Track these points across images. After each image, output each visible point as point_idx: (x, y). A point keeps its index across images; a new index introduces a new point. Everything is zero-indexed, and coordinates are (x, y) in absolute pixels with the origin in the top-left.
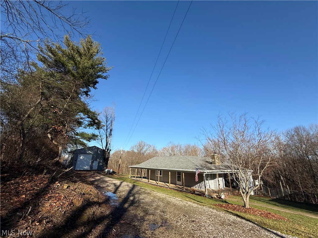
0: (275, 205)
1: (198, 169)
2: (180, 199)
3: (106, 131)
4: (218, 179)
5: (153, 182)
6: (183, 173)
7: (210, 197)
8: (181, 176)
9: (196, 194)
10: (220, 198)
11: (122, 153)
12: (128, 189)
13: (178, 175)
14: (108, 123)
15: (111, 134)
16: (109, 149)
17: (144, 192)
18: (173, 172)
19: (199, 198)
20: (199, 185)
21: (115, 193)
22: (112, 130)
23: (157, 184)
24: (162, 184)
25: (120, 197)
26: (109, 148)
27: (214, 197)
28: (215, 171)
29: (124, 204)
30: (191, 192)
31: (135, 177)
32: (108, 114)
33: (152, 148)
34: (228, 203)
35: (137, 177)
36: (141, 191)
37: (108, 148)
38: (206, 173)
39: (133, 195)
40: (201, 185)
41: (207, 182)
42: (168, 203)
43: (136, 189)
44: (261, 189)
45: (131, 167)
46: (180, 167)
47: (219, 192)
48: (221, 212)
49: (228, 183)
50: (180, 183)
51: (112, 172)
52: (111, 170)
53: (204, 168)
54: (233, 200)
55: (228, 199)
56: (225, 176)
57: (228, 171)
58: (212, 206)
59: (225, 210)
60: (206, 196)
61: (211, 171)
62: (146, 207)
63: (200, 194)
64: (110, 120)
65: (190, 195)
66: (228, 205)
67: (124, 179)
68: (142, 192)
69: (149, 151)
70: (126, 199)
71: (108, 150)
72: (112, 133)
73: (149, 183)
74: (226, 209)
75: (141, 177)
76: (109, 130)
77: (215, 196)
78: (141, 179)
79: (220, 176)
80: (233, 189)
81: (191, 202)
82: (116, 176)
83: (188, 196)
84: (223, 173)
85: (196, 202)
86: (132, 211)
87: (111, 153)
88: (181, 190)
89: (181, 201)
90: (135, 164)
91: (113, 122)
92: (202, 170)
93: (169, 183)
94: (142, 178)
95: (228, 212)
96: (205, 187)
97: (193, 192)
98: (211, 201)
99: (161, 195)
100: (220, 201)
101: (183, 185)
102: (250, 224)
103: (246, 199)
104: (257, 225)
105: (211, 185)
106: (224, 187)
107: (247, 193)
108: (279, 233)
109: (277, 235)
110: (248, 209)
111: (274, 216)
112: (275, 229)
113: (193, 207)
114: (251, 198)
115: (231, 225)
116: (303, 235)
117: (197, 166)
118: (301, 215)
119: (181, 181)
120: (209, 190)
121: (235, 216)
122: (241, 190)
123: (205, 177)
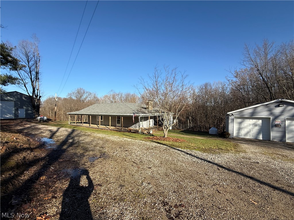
0: (182, 134)
1: (135, 113)
2: (118, 137)
3: (29, 74)
4: (149, 120)
5: (95, 126)
6: (122, 117)
7: (142, 133)
8: (120, 119)
9: (132, 132)
10: (149, 133)
11: (57, 100)
12: (66, 133)
14: (30, 64)
15: (38, 78)
16: (38, 95)
17: (84, 134)
18: (113, 117)
19: (134, 135)
20: (135, 126)
21: (51, 138)
22: (38, 73)
23: (98, 128)
24: (103, 127)
25: (57, 141)
28: (148, 114)
29: (63, 146)
30: (128, 131)
31: (75, 123)
32: (27, 50)
33: (93, 96)
35: (77, 123)
37: (36, 94)
38: (141, 116)
39: (73, 138)
40: (136, 125)
41: (141, 122)
42: (107, 141)
43: (76, 133)
44: (177, 125)
45: (69, 114)
46: (120, 112)
47: (149, 129)
48: (148, 142)
49: (157, 122)
51: (46, 120)
52: (45, 118)
53: (140, 113)
54: (158, 133)
55: (154, 134)
56: (154, 118)
57: (157, 114)
58: (142, 139)
59: (151, 141)
60: (139, 133)
61: (144, 114)
62: (86, 146)
63: (135, 132)
64: (33, 59)
65: (127, 133)
66: (154, 137)
67: (63, 125)
68: (82, 135)
69: (89, 99)
70: (64, 142)
71: (36, 96)
72: (40, 77)
73: (91, 127)
75: (81, 123)
76: (34, 73)
77: (146, 132)
79: (151, 118)
80: (159, 126)
81: (127, 138)
82: (52, 123)
83: (125, 134)
84: (154, 115)
85: (131, 137)
86: (72, 151)
87: (42, 100)
88: (120, 130)
90: (75, 111)
91: (38, 63)
92: (138, 114)
93: (109, 126)
94: (83, 123)
95: (153, 141)
96: (139, 127)
97: (130, 131)
98: (143, 136)
99: (101, 135)
100: (149, 135)
101: (121, 127)
102: (165, 146)
103: (166, 132)
104: (169, 147)
105: (145, 125)
106: (153, 125)
107: (167, 128)
108: (180, 149)
109: (178, 150)
110: (166, 138)
111: (180, 140)
112: (178, 147)
113: (127, 141)
114: (169, 131)
115: (153, 149)
116: (192, 148)
117: (134, 111)
118: (194, 138)
119: (120, 124)
120: (142, 128)
121: (156, 143)
122: (163, 126)
123: (140, 120)
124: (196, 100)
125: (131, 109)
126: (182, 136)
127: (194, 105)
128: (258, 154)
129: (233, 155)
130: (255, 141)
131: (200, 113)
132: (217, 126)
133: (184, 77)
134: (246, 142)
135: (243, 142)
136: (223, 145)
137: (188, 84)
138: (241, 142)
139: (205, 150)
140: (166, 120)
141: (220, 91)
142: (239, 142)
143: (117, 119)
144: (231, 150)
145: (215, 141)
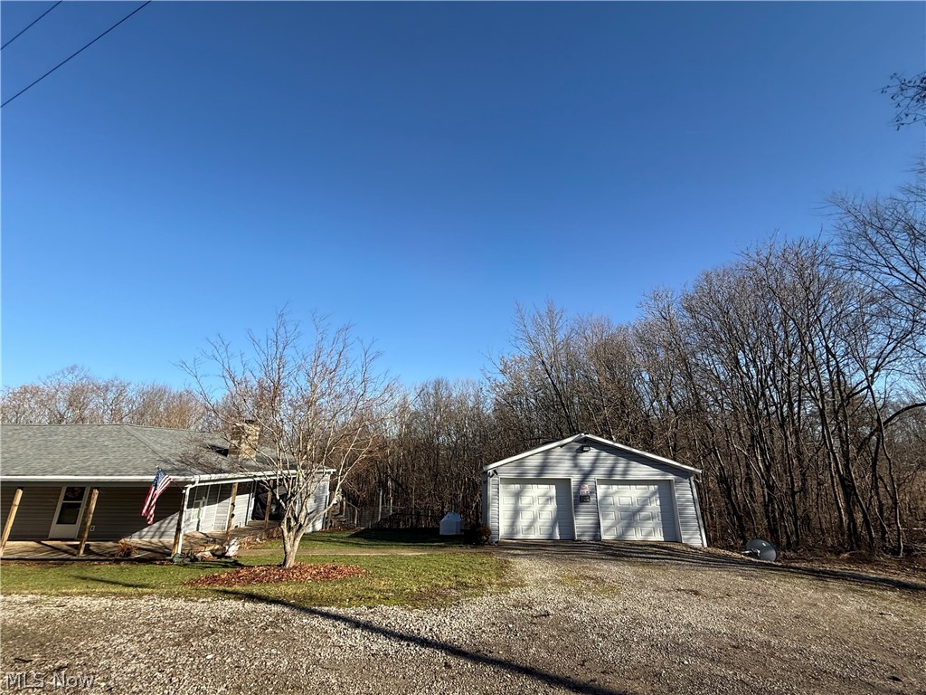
0: (356, 544)
1: (169, 471)
2: (30, 598)
4: (234, 499)
6: (96, 492)
7: (187, 561)
8: (84, 503)
9: (136, 559)
10: (223, 555)
13: (66, 499)
18: (41, 490)
19: (140, 572)
20: (159, 528)
27: (202, 557)
28: (230, 476)
30: (113, 555)
34: (241, 566)
38: (197, 484)
40: (164, 525)
41: (194, 511)
44: (341, 512)
47: (223, 539)
48: (201, 600)
49: (264, 506)
50: (71, 530)
53: (193, 470)
54: (262, 553)
55: (248, 555)
57: (265, 475)
58: (177, 589)
60: (171, 560)
61: (213, 476)
63: (153, 555)
65: (106, 570)
66: (238, 572)
77: (208, 554)
79: (243, 489)
80: (270, 522)
83: (89, 575)
84: (251, 480)
85: (117, 589)
88: (65, 556)
89: (33, 603)
92: (184, 475)
95: (226, 592)
96: (179, 530)
97: (126, 556)
98: (188, 574)
100: (217, 565)
101: (80, 538)
102: (275, 608)
103: (293, 545)
104: (292, 606)
105: (205, 520)
106: (250, 519)
107: (301, 526)
108: (333, 609)
109: (327, 615)
110: (290, 569)
111: (341, 572)
112: (330, 602)
114: (310, 538)
115: (213, 631)
116: (377, 596)
117: (166, 461)
118: (393, 556)
119: (75, 523)
120: (193, 537)
121: (241, 599)
122: (285, 521)
123: (187, 499)
124: (408, 426)
125: (154, 452)
126: (353, 552)
127: (401, 441)
128: (550, 586)
129: (491, 599)
130: (545, 546)
132: (464, 508)
133: (371, 357)
134: (527, 552)
135: (519, 552)
136: (471, 570)
137: (382, 377)
138: (516, 552)
139: (415, 600)
140: (298, 496)
141: (471, 405)
142: (512, 552)
143: (61, 501)
144: (490, 584)
145: (452, 557)
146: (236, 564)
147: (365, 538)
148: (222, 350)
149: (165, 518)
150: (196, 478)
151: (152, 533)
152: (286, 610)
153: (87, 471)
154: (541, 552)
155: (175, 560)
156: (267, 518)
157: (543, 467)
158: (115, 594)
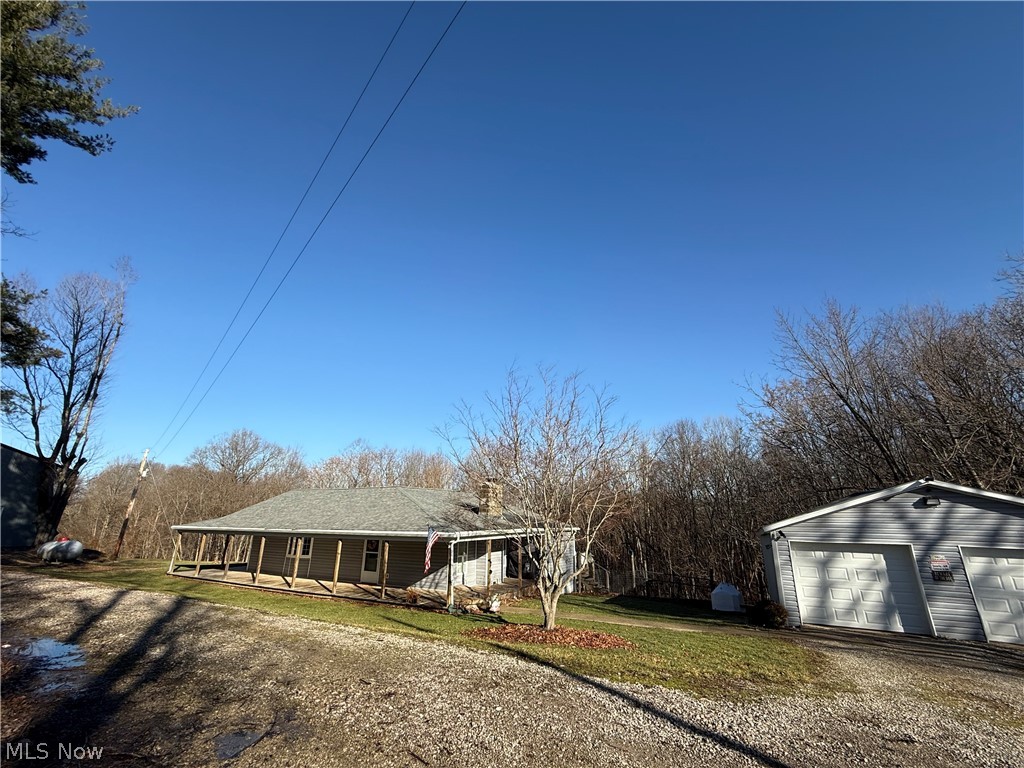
0: (614, 612)
1: (436, 527)
2: (359, 630)
3: (66, 380)
4: (490, 556)
5: (273, 582)
6: (387, 544)
7: (459, 612)
8: (379, 553)
9: (421, 606)
10: (487, 610)
11: (144, 474)
12: (146, 615)
13: (368, 550)
14: (82, 346)
15: (96, 395)
16: (73, 456)
17: (223, 620)
18: (352, 542)
19: (426, 619)
20: (434, 579)
21: (74, 639)
22: (100, 378)
23: (287, 588)
24: (306, 586)
25: (98, 655)
26: (77, 453)
27: (471, 610)
28: (485, 533)
29: (116, 680)
30: (404, 601)
31: (194, 567)
32: (85, 304)
33: (287, 459)
34: (506, 622)
35: (202, 567)
36: (208, 618)
37: (69, 449)
38: (458, 540)
39: (171, 638)
40: (437, 577)
41: (458, 565)
42: (314, 648)
43: (188, 614)
44: (591, 576)
45: (181, 531)
46: (379, 525)
47: (485, 594)
48: (480, 651)
49: (516, 564)
50: (374, 576)
51: (78, 555)
52: (77, 546)
53: (454, 526)
54: (522, 611)
55: (509, 612)
56: (507, 546)
57: (516, 533)
58: (458, 638)
59: (492, 644)
60: (447, 610)
61: (471, 533)
62: (215, 679)
63: (432, 604)
64: (97, 332)
65: (401, 613)
66: (505, 628)
67: (143, 579)
68: (210, 624)
69: (270, 471)
70: (128, 660)
71: (67, 460)
72: (103, 389)
73: (256, 584)
74: (494, 642)
75: (222, 567)
76: (84, 376)
77: (475, 607)
78: (222, 573)
79: (497, 546)
80: (525, 580)
81: (396, 633)
82: (101, 568)
83: (391, 616)
84: (503, 537)
85: (414, 632)
86: (149, 702)
87: (87, 473)
88: (373, 598)
89: (362, 635)
90: (204, 519)
91: (111, 345)
92: (447, 531)
93: (332, 579)
94: (227, 567)
95: (499, 647)
96: (450, 582)
97: (412, 603)
98: (463, 625)
99: (291, 623)
100: (486, 619)
101: (380, 584)
102: (548, 671)
103: (551, 606)
104: (563, 671)
105: (469, 574)
106: (505, 576)
107: (556, 587)
108: (606, 682)
109: (601, 687)
110: (551, 631)
111: (604, 641)
112: (604, 673)
113: (397, 649)
114: (565, 600)
115: (497, 684)
116: (652, 675)
117: (432, 519)
118: (659, 630)
119: (375, 571)
120: (461, 590)
121: (514, 656)
122: (541, 580)
123: (452, 554)
124: (652, 479)
125: (422, 510)
126: (613, 620)
127: (647, 495)
129: (810, 703)
131: (672, 528)
132: (738, 577)
133: (606, 404)
134: (850, 646)
135: (838, 644)
136: (767, 658)
137: (619, 426)
138: (833, 643)
139: (700, 687)
140: (549, 556)
141: (730, 449)
142: (826, 642)
143: (365, 552)
144: (802, 681)
145: (737, 640)
146: (500, 620)
147: (623, 606)
148: (466, 413)
149: (437, 570)
150: (457, 535)
151: (428, 584)
152: (558, 674)
153: (378, 526)
154: (876, 648)
155: (450, 610)
156: (520, 577)
157: (862, 528)
158: (413, 635)
